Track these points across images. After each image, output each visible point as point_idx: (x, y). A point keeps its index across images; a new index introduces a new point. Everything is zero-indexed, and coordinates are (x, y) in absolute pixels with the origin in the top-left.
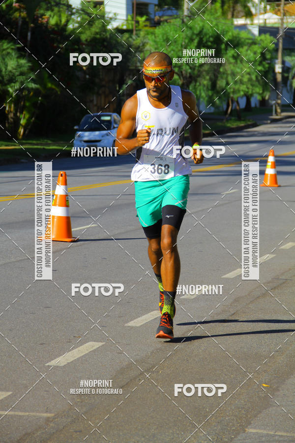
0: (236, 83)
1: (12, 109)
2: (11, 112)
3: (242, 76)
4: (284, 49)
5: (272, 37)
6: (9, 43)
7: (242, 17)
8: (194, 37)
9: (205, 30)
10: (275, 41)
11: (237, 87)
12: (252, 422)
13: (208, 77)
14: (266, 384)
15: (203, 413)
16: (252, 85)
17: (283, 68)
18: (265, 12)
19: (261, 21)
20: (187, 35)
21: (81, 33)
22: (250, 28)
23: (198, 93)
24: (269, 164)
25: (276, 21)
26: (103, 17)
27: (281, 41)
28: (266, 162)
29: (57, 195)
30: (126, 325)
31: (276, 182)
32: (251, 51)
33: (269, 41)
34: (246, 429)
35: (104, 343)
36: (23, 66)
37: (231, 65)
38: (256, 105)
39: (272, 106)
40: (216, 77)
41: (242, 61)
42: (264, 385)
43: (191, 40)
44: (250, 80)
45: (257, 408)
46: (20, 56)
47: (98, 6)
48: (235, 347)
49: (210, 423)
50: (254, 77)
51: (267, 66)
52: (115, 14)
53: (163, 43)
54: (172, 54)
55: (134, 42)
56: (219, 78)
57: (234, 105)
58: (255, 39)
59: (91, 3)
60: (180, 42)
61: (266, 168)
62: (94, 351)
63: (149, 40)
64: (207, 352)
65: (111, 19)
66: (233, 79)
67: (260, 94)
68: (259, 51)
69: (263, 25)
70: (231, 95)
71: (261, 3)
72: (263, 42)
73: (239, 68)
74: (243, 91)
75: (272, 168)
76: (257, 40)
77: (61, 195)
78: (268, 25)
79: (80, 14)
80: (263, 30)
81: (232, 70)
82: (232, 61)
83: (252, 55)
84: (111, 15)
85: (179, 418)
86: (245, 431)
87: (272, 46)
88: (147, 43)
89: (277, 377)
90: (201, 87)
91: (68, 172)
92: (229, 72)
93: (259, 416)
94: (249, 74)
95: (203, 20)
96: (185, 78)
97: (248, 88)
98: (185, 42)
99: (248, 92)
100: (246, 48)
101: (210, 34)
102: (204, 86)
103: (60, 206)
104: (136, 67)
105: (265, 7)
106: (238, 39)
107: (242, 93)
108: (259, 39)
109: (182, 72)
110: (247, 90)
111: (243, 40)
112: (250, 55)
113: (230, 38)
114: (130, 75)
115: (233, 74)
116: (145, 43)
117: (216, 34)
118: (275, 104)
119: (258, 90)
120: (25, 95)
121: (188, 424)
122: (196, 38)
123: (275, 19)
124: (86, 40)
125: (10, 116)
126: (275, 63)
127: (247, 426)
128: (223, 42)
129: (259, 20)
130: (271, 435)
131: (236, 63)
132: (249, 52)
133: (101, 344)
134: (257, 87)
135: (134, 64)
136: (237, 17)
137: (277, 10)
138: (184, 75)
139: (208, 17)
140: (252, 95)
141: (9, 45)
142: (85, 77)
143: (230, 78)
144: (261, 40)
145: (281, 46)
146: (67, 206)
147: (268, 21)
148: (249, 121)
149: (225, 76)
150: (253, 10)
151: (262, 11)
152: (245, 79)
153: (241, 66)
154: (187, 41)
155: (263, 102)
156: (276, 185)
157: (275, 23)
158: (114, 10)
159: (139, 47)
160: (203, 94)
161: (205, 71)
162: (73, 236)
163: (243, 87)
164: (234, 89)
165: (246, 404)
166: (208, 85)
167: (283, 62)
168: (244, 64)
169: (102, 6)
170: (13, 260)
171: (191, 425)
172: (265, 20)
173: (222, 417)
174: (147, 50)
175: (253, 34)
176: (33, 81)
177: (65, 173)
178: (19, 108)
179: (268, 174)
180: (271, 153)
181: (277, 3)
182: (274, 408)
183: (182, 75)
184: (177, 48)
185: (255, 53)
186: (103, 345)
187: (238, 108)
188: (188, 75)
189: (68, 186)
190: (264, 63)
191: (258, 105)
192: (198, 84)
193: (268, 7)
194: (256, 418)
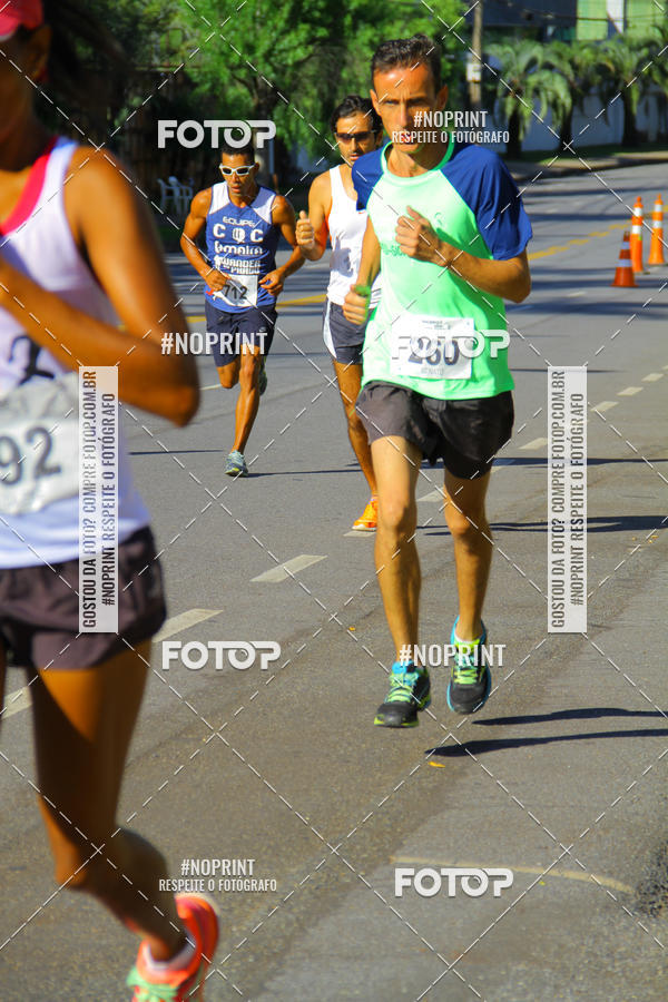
4: (485, 28)
5: (458, 1)
12: (405, 842)
13: (314, 92)
14: (436, 761)
15: (297, 825)
17: (484, 72)
23: (293, 127)
27: (478, 10)
32: (410, 31)
40: (333, 91)
42: (434, 765)
43: (276, 6)
45: (416, 812)
49: (312, 847)
51: (448, 66)
53: (212, 13)
54: (232, 38)
55: (146, 10)
56: (339, 93)
58: (419, 5)
68: (430, 32)
76: (424, 6)
81: (366, 76)
85: (245, 836)
86: (388, 862)
87: (459, 22)
88: (175, 12)
93: (420, 828)
96: (262, 93)
98: (261, 10)
100: (399, 24)
102: (305, 111)
104: (151, 67)
106: (381, 5)
109: (255, 79)
111: (392, 7)
114: (136, 85)
116: (171, 11)
121: (264, 849)
126: (466, 60)
127: (393, 852)
128: (349, 12)
132: (406, 33)
135: (147, 61)
138: (261, 85)
145: (478, 21)
154: (265, 8)
159: (156, 22)
160: (304, 131)
161: (307, 77)
165: (392, 806)
166: (314, 109)
167: (484, 59)
171: (270, 851)
173: (340, 832)
174: (175, 29)
182: (454, 812)
183: (256, 86)
184: (243, 23)
188: (270, 85)
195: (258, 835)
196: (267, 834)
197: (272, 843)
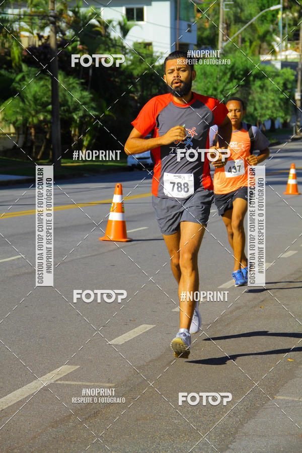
0: (262, 108)
1: (77, 133)
2: (76, 135)
3: (268, 103)
5: (292, 70)
6: (74, 78)
7: (267, 53)
8: (227, 71)
9: (236, 65)
10: (295, 73)
11: (263, 112)
12: (280, 390)
14: (291, 359)
15: (238, 383)
16: (277, 110)
18: (287, 49)
19: (283, 57)
20: (221, 70)
21: (134, 69)
22: (273, 63)
24: (291, 176)
25: (296, 56)
26: (151, 55)
27: (300, 73)
28: (288, 174)
29: (114, 203)
30: (173, 310)
31: (297, 191)
32: (275, 81)
33: (290, 73)
34: (275, 397)
35: (155, 326)
36: (86, 97)
37: (259, 94)
38: (279, 126)
39: (292, 128)
41: (267, 90)
42: (290, 360)
43: (225, 73)
44: (274, 106)
45: (284, 379)
46: (84, 89)
47: (147, 47)
50: (277, 104)
51: (289, 94)
52: (162, 53)
54: (209, 85)
56: (248, 104)
57: (261, 127)
59: (142, 44)
60: (215, 75)
61: (288, 179)
62: (147, 332)
65: (158, 57)
66: (260, 105)
67: (282, 117)
68: (282, 82)
69: (284, 60)
70: (259, 119)
71: (282, 42)
72: (285, 74)
73: (265, 96)
74: (268, 115)
75: (293, 179)
76: (279, 72)
77: (117, 203)
78: (289, 60)
79: (133, 54)
80: (285, 64)
82: (259, 90)
84: (158, 54)
86: (273, 398)
87: (293, 78)
91: (124, 184)
92: (257, 100)
93: (285, 385)
94: (273, 101)
95: (234, 57)
97: (272, 112)
99: (272, 116)
100: (270, 79)
101: (241, 68)
103: (117, 212)
105: (286, 45)
107: (268, 117)
110: (272, 114)
111: (268, 73)
113: (258, 72)
115: (260, 101)
117: (245, 68)
118: (295, 126)
119: (281, 114)
120: (88, 121)
122: (229, 72)
123: (294, 55)
124: (138, 75)
125: (74, 139)
126: (295, 92)
127: (276, 394)
128: (252, 75)
129: (281, 56)
130: (296, 401)
131: (262, 91)
133: (152, 326)
134: (280, 111)
136: (263, 54)
137: (296, 47)
139: (239, 55)
140: (276, 118)
141: (74, 80)
142: (137, 106)
143: (257, 105)
144: (283, 73)
145: (300, 77)
146: (123, 212)
147: (288, 57)
148: (273, 139)
149: (253, 103)
150: (277, 49)
151: (284, 49)
152: (270, 105)
153: (267, 94)
154: (221, 74)
155: (285, 124)
156: (297, 193)
157: (295, 59)
158: (161, 50)
162: (128, 237)
163: (269, 112)
164: (261, 113)
168: (269, 93)
169: (150, 47)
170: (78, 257)
172: (287, 56)
175: (276, 69)
176: (94, 109)
177: (121, 185)
178: (82, 132)
179: (290, 184)
180: (293, 167)
181: (296, 41)
182: (298, 379)
184: (213, 80)
185: (278, 84)
186: (154, 327)
187: (264, 129)
189: (123, 195)
190: (286, 92)
191: (281, 127)
193: (289, 45)
194: (283, 387)
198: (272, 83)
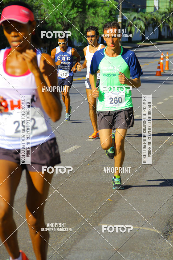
4: (123, 9)
5: (116, 2)
10: (118, 4)
12: (102, 220)
13: (78, 25)
14: (110, 199)
15: (74, 216)
17: (122, 20)
23: (73, 34)
27: (121, 4)
32: (103, 10)
33: (114, 4)
34: (99, 224)
37: (92, 18)
40: (83, 25)
41: (98, 16)
43: (68, 3)
45: (105, 212)
48: (93, 179)
49: (78, 221)
51: (113, 19)
55: (35, 4)
56: (85, 26)
58: (105, 3)
63: (43, 3)
64: (77, 182)
68: (108, 10)
72: (111, 4)
73: (96, 20)
76: (107, 3)
81: (92, 21)
82: (93, 16)
83: (104, 12)
85: (60, 219)
86: (98, 225)
87: (116, 7)
88: (42, 4)
89: (117, 195)
90: (75, 31)
92: (91, 22)
93: (106, 216)
94: (102, 23)
96: (65, 25)
98: (65, 4)
100: (100, 8)
104: (36, 19)
106: (96, 2)
108: (108, 3)
109: (63, 22)
111: (98, 3)
112: (103, 12)
113: (91, 2)
115: (93, 23)
116: (41, 4)
122: (71, 2)
126: (118, 17)
127: (99, 223)
128: (87, 5)
131: (95, 16)
132: (102, 10)
138: (65, 24)
144: (109, 3)
145: (121, 7)
149: (89, 24)
153: (97, 19)
159: (37, 7)
161: (76, 21)
165: (99, 211)
166: (78, 30)
167: (122, 17)
168: (99, 17)
174: (42, 9)
175: (104, 0)
182: (115, 212)
183: (63, 24)
185: (106, 11)
188: (67, 24)
190: (111, 17)
192: (73, 29)
194: (104, 218)
195: (64, 218)
196: (66, 218)
197: (68, 220)
198: (102, 11)
